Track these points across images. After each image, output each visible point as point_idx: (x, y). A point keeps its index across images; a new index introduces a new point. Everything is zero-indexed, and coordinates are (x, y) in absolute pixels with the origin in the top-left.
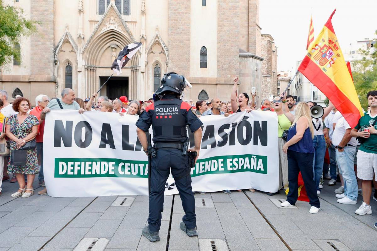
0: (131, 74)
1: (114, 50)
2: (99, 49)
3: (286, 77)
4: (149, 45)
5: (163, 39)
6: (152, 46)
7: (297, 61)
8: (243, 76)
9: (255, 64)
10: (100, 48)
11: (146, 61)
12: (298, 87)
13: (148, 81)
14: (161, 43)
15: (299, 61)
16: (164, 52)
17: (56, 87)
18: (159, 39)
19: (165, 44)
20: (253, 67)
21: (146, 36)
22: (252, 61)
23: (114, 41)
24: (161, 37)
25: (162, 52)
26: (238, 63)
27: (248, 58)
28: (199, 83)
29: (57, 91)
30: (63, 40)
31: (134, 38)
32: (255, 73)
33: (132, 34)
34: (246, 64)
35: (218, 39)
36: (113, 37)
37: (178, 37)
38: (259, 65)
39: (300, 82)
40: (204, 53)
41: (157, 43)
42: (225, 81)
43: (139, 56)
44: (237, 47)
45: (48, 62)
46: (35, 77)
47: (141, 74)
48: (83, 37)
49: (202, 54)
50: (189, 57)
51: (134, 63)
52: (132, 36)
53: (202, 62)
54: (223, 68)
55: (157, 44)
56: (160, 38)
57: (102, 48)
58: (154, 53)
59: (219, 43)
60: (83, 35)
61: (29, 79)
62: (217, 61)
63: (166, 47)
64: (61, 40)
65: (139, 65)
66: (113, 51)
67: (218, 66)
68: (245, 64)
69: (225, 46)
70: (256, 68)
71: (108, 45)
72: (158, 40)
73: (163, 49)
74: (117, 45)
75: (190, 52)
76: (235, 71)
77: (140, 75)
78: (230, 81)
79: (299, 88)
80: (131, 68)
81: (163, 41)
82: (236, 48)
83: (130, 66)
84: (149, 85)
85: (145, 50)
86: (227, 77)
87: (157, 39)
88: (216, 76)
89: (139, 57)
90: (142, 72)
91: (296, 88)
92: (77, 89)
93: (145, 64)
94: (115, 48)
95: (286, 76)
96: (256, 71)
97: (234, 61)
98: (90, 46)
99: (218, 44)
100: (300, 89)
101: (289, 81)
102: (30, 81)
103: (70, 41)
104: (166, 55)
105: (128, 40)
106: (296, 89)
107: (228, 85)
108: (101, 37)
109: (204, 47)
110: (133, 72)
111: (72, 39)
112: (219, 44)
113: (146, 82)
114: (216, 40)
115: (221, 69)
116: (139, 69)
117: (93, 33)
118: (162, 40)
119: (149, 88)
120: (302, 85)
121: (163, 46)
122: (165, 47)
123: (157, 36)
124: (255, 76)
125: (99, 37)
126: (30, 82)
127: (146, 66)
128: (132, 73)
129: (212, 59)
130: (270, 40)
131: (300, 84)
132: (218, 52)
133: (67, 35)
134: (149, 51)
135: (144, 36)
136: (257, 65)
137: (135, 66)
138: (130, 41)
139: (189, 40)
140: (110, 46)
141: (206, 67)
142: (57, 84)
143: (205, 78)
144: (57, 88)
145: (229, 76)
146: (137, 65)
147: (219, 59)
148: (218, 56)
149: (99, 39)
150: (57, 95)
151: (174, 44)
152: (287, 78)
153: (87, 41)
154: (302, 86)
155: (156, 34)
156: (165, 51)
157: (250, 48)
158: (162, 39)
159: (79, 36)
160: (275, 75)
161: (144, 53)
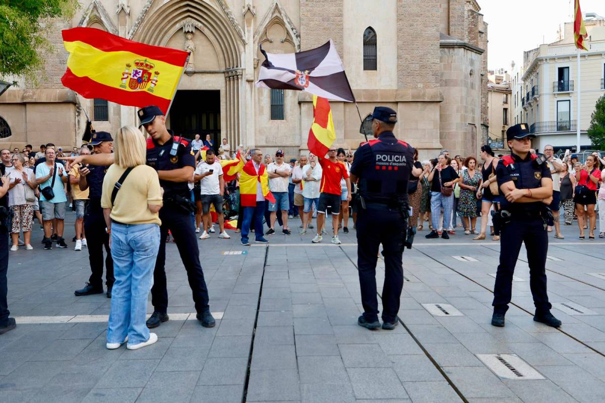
0: (224, 85)
1: (189, 36)
2: (161, 36)
3: (499, 84)
4: (261, 25)
5: (288, 14)
6: (266, 29)
7: (526, 51)
8: (446, 86)
9: (468, 59)
10: (163, 33)
11: (256, 57)
12: (530, 104)
13: (259, 99)
14: (285, 21)
15: (530, 51)
16: (292, 39)
17: (77, 114)
18: (281, 14)
19: (292, 23)
20: (466, 68)
21: (254, 7)
22: (464, 55)
23: (190, 19)
24: (284, 10)
25: (286, 40)
26: (439, 60)
27: (455, 49)
28: (363, 101)
29: (79, 121)
30: (87, 19)
31: (231, 12)
32: (469, 80)
33: (227, 3)
34: (452, 62)
35: (397, 12)
36: (188, 11)
37: (319, 9)
38: (475, 62)
39: (533, 94)
40: (370, 39)
41: (277, 21)
42: (413, 97)
43: (241, 47)
44: (436, 28)
45: (60, 63)
46: (34, 94)
47: (248, 85)
48: (128, 11)
49: (365, 44)
50: (342, 49)
51: (231, 62)
52: (227, 7)
53: (366, 58)
54: (409, 71)
55: (277, 24)
56: (282, 12)
57: (166, 32)
58: (271, 42)
59: (400, 20)
60: (128, 6)
61: (23, 98)
62: (396, 57)
63: (294, 30)
64: (85, 18)
65: (243, 67)
66: (187, 39)
67: (398, 66)
68: (450, 62)
69: (411, 25)
70: (470, 68)
71: (178, 26)
72: (279, 15)
73: (288, 33)
74: (195, 27)
75: (342, 40)
76: (433, 75)
77: (243, 86)
78: (424, 95)
79: (531, 106)
80: (224, 72)
81: (289, 18)
82: (434, 29)
83: (223, 69)
84: (263, 107)
85: (254, 37)
86: (416, 88)
87: (277, 14)
88: (395, 87)
89: (241, 51)
90: (248, 81)
91: (525, 106)
92: (120, 118)
93: (254, 64)
94: (192, 32)
95: (499, 81)
96: (471, 74)
97: (429, 56)
98: (144, 29)
99: (397, 22)
100: (533, 107)
101: (507, 92)
102: (25, 101)
103: (103, 19)
104: (294, 46)
105: (219, 16)
106: (525, 109)
107: (420, 105)
108: (164, 11)
109: (370, 28)
110: (230, 81)
111: (107, 16)
112: (400, 22)
113: (257, 100)
114: (393, 15)
115: (404, 72)
116: (242, 75)
117: (148, 3)
118: (286, 16)
119: (261, 111)
120: (538, 99)
121: (288, 26)
122: (292, 29)
123: (277, 7)
124: (469, 86)
125: (161, 10)
126: (24, 104)
127: (255, 68)
128: (228, 82)
129: (386, 52)
130: (474, 10)
131: (535, 99)
132: (398, 39)
133: (95, 7)
134: (261, 38)
135: (251, 8)
136: (472, 62)
137: (233, 68)
138: (223, 18)
139: (341, 15)
140: (182, 28)
141: (376, 69)
142: (78, 108)
143: (373, 90)
144: (78, 116)
145: (420, 85)
146: (237, 67)
147: (401, 51)
148: (398, 46)
149: (159, 16)
150: (79, 128)
151: (312, 24)
152: (502, 85)
153: (138, 19)
154: (538, 103)
155: (275, 4)
156: (294, 36)
157: (452, 28)
158: (285, 12)
159: (120, 8)
160: (483, 81)
161: (253, 42)
